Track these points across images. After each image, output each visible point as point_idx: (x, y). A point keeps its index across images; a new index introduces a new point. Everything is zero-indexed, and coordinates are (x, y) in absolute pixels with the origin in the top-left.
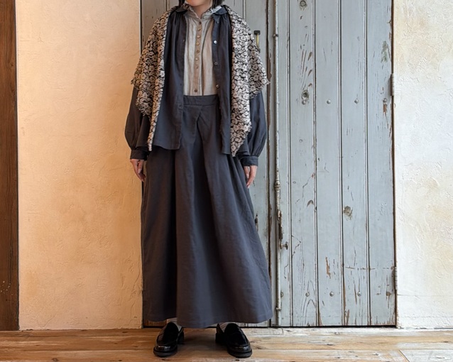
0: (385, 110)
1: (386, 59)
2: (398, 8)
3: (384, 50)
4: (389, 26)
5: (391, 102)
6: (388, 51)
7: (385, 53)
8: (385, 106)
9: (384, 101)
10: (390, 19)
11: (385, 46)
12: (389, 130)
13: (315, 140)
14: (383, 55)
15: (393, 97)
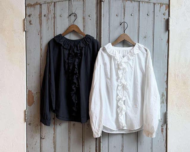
0: (162, 131)
1: (163, 102)
2: (171, 74)
3: (162, 97)
4: (165, 83)
5: (166, 127)
6: (165, 98)
7: (163, 99)
8: (162, 129)
9: (162, 126)
10: (166, 80)
11: (163, 95)
12: (164, 143)
13: (123, 147)
14: (162, 100)
15: (167, 124)
